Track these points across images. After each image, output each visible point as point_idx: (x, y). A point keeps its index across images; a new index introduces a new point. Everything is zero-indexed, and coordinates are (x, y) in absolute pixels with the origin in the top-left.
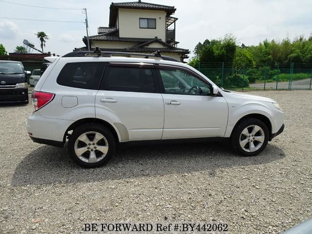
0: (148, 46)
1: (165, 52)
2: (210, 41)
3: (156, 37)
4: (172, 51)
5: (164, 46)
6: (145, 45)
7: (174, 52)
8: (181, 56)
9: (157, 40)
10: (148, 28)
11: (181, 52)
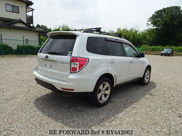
0: (14, 24)
1: (28, 30)
2: (40, 25)
3: (20, 19)
4: (33, 30)
5: (26, 26)
6: (12, 24)
7: (34, 31)
8: (38, 33)
9: (20, 21)
10: (13, 12)
11: (39, 31)
